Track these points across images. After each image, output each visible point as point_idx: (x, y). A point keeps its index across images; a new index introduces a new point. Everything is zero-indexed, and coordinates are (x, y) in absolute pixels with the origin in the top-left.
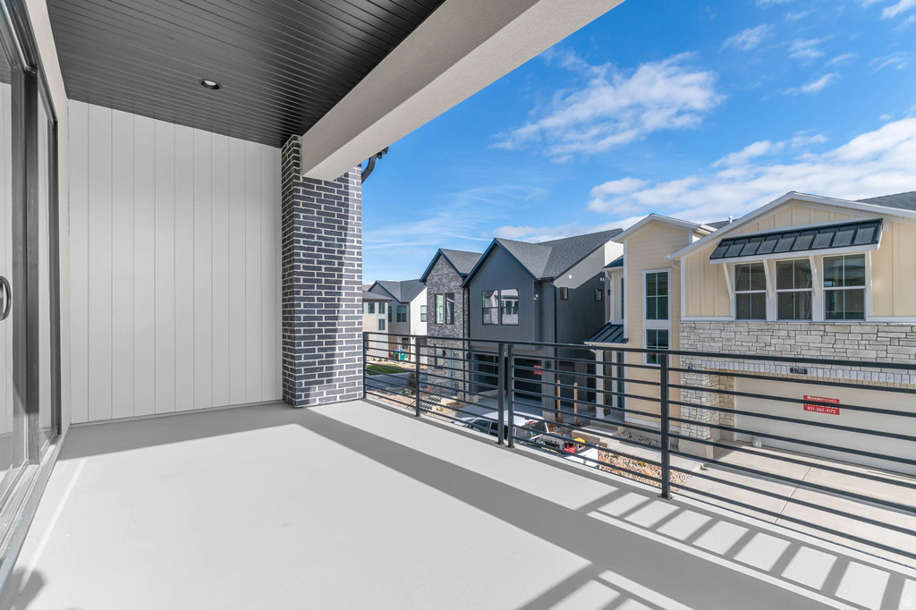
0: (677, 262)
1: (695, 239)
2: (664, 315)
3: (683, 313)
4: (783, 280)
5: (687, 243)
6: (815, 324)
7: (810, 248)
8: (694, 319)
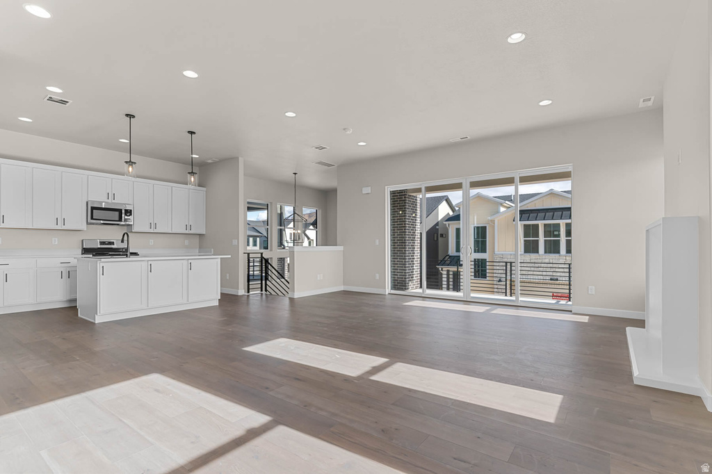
0: (493, 221)
1: (502, 209)
2: (484, 250)
3: (496, 249)
4: (547, 234)
5: (498, 212)
6: (562, 256)
7: (561, 219)
8: (503, 253)
